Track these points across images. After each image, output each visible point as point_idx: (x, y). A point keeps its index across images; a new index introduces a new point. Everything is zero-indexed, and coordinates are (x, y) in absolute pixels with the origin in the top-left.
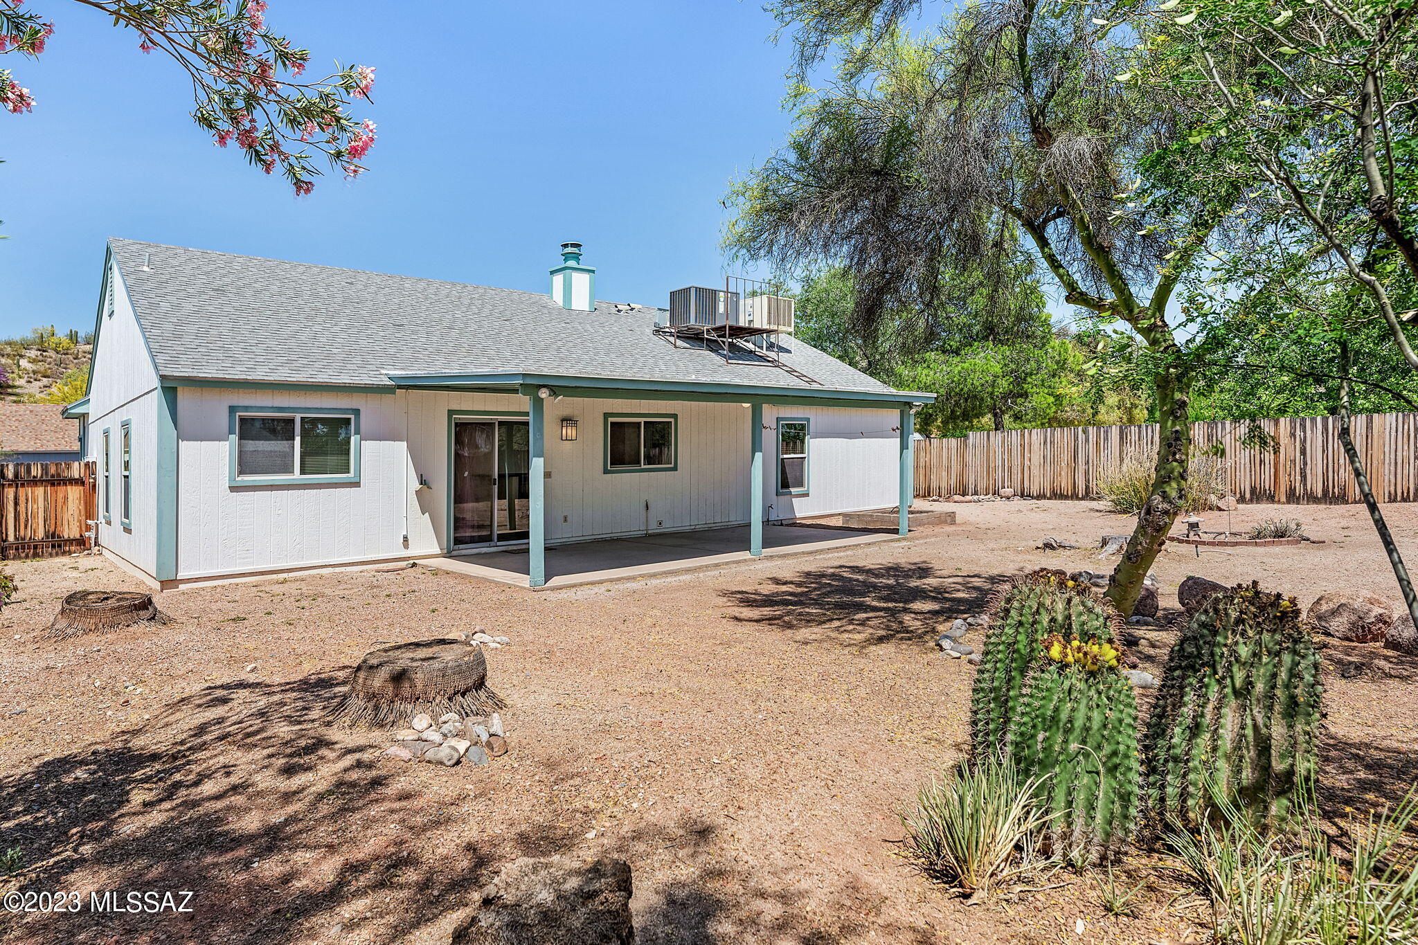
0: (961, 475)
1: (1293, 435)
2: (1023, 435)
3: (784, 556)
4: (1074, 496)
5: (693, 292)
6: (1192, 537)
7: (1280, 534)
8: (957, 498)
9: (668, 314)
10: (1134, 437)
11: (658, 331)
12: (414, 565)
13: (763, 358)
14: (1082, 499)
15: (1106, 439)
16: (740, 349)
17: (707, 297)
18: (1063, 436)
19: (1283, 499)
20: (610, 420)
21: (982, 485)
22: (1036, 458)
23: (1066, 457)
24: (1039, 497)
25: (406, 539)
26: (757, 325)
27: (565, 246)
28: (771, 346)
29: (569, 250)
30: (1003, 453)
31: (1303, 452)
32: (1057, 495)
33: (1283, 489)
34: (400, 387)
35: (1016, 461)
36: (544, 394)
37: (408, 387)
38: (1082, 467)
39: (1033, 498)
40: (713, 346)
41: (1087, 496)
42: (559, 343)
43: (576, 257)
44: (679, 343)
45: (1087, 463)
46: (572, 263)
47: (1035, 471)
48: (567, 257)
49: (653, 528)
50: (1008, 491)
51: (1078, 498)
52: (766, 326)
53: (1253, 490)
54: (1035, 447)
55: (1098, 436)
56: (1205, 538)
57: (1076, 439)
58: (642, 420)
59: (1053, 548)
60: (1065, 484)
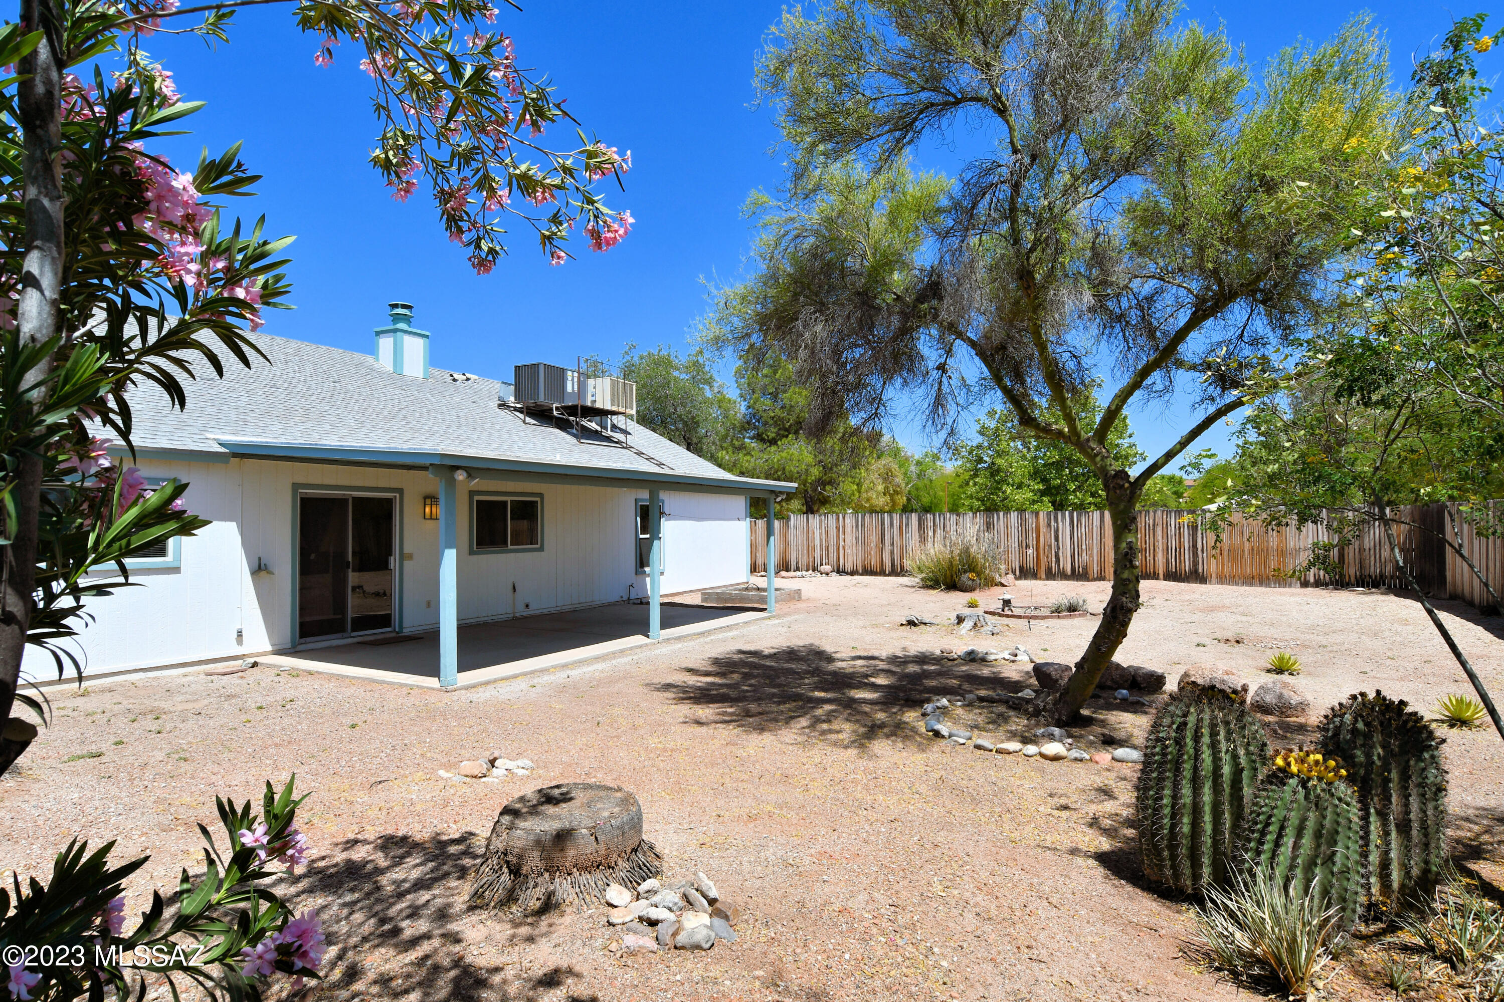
0: (785, 552)
1: (1049, 525)
2: (838, 519)
3: (679, 638)
4: (882, 573)
5: (542, 368)
6: (1007, 612)
7: (1072, 609)
8: (783, 573)
9: (512, 387)
10: (930, 524)
11: (503, 406)
12: (255, 665)
13: (608, 439)
14: (889, 575)
15: (907, 525)
16: (584, 428)
17: (557, 375)
18: (872, 521)
19: (1044, 576)
20: (477, 498)
21: (803, 562)
22: (850, 540)
23: (874, 539)
24: (853, 573)
25: (240, 634)
26: (599, 405)
27: (395, 306)
28: (614, 427)
29: (400, 311)
30: (821, 534)
31: (1057, 539)
32: (868, 571)
33: (1043, 568)
34: (235, 455)
35: (833, 541)
36: (460, 476)
37: (243, 456)
38: (888, 548)
39: (847, 574)
40: (563, 425)
41: (894, 573)
42: (405, 413)
43: (406, 319)
44: (528, 419)
45: (892, 544)
46: (402, 326)
47: (849, 551)
48: (397, 318)
49: (521, 611)
50: (827, 568)
51: (885, 575)
52: (608, 407)
53: (1021, 568)
54: (849, 529)
55: (901, 522)
56: (1016, 612)
57: (883, 524)
58: (508, 499)
59: (915, 625)
60: (874, 562)
